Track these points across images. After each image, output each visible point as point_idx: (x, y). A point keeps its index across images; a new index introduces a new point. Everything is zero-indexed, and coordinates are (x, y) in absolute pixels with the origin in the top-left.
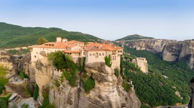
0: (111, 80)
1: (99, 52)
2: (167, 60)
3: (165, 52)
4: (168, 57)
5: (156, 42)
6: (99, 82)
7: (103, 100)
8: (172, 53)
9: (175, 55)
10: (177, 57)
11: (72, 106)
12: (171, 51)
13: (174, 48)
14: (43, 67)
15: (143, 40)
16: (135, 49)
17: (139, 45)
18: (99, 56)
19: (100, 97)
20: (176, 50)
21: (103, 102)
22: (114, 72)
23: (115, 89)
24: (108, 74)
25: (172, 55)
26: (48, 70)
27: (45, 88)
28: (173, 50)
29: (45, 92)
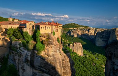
0: (55, 44)
1: (47, 26)
2: (99, 46)
3: (97, 38)
4: (100, 43)
5: (90, 30)
6: (48, 45)
8: (103, 39)
9: (105, 41)
10: (106, 43)
12: (102, 38)
13: (104, 34)
15: (79, 28)
16: (73, 36)
17: (76, 33)
18: (47, 29)
19: (48, 55)
20: (106, 36)
21: (50, 58)
22: (57, 39)
23: (58, 50)
24: (53, 40)
25: (103, 41)
27: (2, 57)
28: (104, 37)
29: (2, 60)
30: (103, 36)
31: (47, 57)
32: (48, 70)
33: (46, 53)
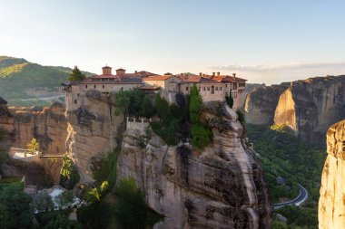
0: (236, 128)
1: (215, 85)
4: (255, 116)
6: (221, 131)
7: (228, 160)
8: (262, 109)
9: (266, 111)
11: (173, 176)
12: (260, 105)
13: (265, 97)
14: (93, 121)
18: (216, 92)
19: (222, 155)
20: (268, 101)
21: (227, 163)
22: (237, 116)
24: (231, 119)
25: (262, 112)
26: (105, 125)
27: (98, 160)
28: (264, 103)
29: (99, 168)
30: (263, 100)
31: (220, 159)
32: (224, 191)
33: (218, 151)
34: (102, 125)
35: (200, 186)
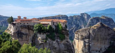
6: (67, 35)
7: (69, 43)
14: (23, 35)
32: (69, 51)
33: (66, 41)
34: (27, 37)
35: (63, 51)
